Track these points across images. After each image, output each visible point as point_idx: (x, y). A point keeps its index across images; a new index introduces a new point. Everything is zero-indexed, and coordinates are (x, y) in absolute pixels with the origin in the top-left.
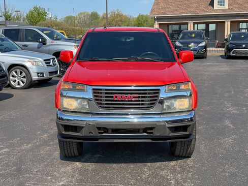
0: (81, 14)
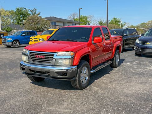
0: (150, 21)
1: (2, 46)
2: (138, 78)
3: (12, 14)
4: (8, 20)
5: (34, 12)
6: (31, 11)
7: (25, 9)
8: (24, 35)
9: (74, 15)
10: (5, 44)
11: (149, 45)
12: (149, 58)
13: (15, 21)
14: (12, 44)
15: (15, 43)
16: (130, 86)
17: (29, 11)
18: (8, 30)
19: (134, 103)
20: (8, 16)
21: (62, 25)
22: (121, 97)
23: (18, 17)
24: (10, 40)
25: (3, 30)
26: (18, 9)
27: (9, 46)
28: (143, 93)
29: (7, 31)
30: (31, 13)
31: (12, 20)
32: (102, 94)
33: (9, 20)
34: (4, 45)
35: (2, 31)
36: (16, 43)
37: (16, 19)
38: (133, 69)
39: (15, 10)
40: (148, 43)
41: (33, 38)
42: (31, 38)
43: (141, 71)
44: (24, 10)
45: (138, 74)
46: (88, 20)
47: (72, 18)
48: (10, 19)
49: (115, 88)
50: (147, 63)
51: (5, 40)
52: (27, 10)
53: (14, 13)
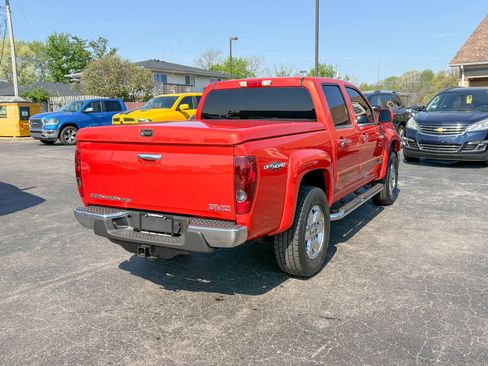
1: (30, 140)
2: (442, 218)
3: (37, 52)
4: (28, 69)
5: (101, 47)
6: (93, 45)
7: (75, 38)
8: (91, 109)
9: (210, 56)
10: (39, 135)
11: (443, 133)
12: (443, 169)
13: (48, 73)
14: (59, 137)
15: (67, 134)
16: (431, 238)
17: (87, 44)
18: (38, 96)
19: (464, 280)
20: (26, 57)
21: (184, 83)
22: (426, 267)
23: (56, 60)
24: (53, 124)
25: (24, 96)
26: (52, 39)
27: (49, 142)
28: (473, 256)
29: (35, 100)
30: (91, 49)
31: (39, 70)
32: (372, 259)
33: (30, 69)
34: (36, 138)
35: (22, 100)
36: (69, 131)
37: (50, 65)
38: (418, 196)
39: (45, 42)
40: (440, 130)
41: (122, 119)
42: (117, 120)
43: (438, 201)
44: (71, 41)
45: (436, 208)
46: (248, 68)
47: (205, 63)
48: (33, 67)
49: (399, 245)
50: (446, 182)
51: (38, 123)
52: (80, 42)
53: (43, 49)
